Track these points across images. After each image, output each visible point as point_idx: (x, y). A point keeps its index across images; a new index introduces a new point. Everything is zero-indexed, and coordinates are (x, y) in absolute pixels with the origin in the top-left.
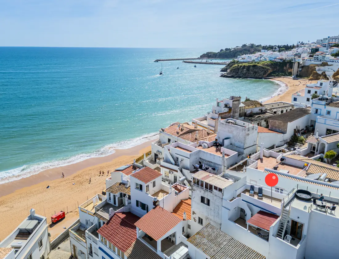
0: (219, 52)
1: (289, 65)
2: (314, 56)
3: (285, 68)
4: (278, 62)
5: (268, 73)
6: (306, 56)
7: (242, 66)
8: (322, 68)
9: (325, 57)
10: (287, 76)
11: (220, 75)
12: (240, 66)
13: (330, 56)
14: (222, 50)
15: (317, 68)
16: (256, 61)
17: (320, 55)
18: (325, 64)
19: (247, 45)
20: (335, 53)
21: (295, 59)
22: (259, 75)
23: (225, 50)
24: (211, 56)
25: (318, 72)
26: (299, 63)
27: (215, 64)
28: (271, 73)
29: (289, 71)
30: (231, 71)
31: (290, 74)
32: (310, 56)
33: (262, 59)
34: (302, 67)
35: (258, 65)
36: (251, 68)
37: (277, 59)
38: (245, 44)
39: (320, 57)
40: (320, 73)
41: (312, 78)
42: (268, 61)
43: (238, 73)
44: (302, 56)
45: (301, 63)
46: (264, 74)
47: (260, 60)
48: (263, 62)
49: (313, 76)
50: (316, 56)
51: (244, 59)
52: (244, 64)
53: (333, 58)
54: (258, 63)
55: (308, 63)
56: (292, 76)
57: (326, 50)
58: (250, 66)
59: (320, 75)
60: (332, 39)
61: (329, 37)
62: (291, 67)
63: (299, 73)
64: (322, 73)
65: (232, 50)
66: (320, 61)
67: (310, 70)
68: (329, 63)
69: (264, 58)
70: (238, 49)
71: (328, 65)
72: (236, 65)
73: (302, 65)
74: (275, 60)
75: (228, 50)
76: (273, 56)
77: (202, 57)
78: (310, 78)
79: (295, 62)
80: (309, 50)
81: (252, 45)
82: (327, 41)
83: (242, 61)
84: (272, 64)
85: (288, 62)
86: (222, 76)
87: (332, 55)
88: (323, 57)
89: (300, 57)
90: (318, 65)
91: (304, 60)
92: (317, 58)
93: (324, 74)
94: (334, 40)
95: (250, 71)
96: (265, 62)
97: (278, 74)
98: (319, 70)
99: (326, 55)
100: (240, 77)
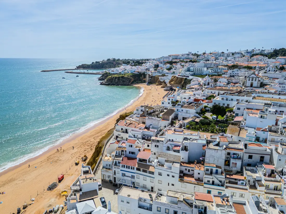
0: (91, 64)
1: (144, 76)
2: (157, 70)
3: (141, 78)
4: (137, 74)
5: (131, 81)
6: (152, 70)
7: (114, 77)
8: (162, 77)
9: (163, 71)
10: (143, 83)
11: (100, 83)
12: (113, 77)
13: (166, 70)
14: (93, 63)
15: (160, 78)
16: (122, 73)
17: (160, 70)
18: (164, 75)
19: (111, 59)
20: (168, 68)
21: (147, 72)
22: (126, 83)
23: (95, 63)
24: (85, 67)
25: (160, 80)
26: (149, 74)
27: (91, 74)
28: (133, 81)
29: (144, 80)
30: (107, 80)
31: (145, 82)
32: (155, 70)
33: (126, 71)
34: (151, 77)
35: (125, 76)
36: (121, 78)
37: (136, 72)
38: (109, 59)
39: (161, 70)
40: (162, 81)
41: (158, 84)
42: (130, 73)
43: (112, 82)
44: (151, 70)
45: (150, 75)
46: (129, 83)
47: (125, 73)
48: (127, 74)
49: (158, 83)
50: (158, 70)
51: (114, 71)
52: (115, 76)
53: (167, 71)
54: (124, 75)
55: (154, 75)
56: (146, 83)
57: (162, 66)
58: (120, 77)
59: (162, 82)
60: (165, 58)
61: (163, 57)
62: (145, 77)
63: (150, 81)
64: (163, 81)
65: (100, 63)
66: (161, 73)
67: (156, 79)
68: (166, 75)
69: (127, 71)
70: (104, 62)
71: (165, 76)
72: (110, 76)
73: (151, 76)
74: (135, 73)
75: (98, 63)
76: (133, 70)
77: (79, 68)
78: (156, 84)
79: (147, 74)
80: (153, 65)
81: (114, 59)
82: (162, 59)
83: (112, 72)
84: (133, 75)
85: (142, 74)
86: (101, 84)
87: (167, 69)
88: (162, 71)
89: (149, 71)
90: (160, 76)
91: (152, 72)
92: (159, 71)
93: (164, 82)
94: (166, 58)
95: (120, 80)
96: (128, 74)
97: (138, 82)
98: (161, 79)
99: (164, 69)
100: (114, 85)
